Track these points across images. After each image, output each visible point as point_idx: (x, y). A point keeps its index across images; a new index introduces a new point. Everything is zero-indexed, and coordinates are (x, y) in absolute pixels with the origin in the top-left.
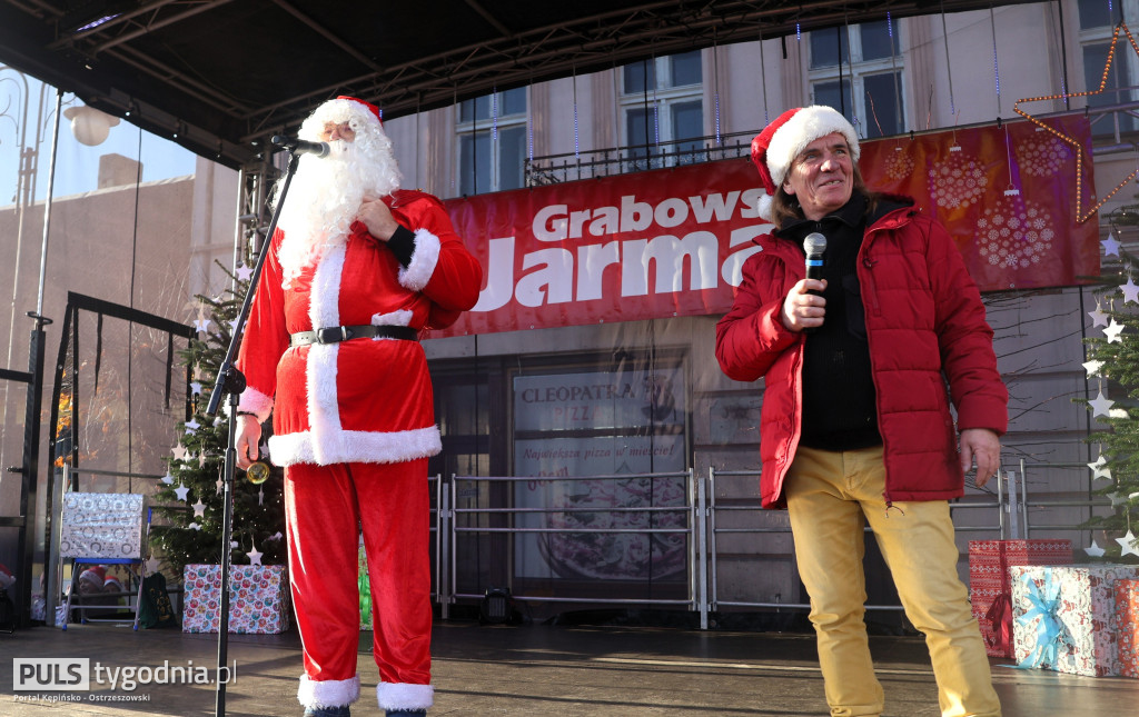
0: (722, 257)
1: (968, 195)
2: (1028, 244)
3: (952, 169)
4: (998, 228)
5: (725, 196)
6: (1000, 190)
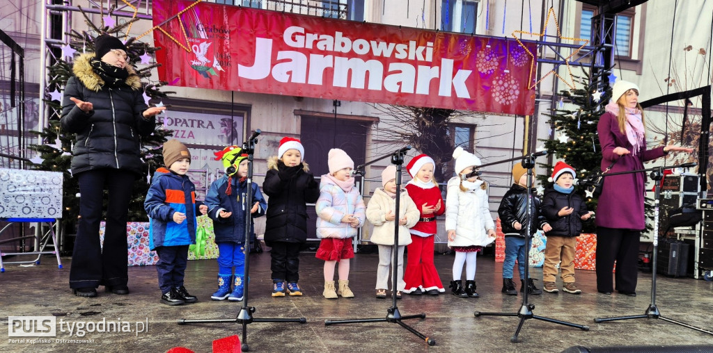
0: (385, 76)
1: (490, 69)
2: (510, 95)
3: (486, 55)
4: (501, 86)
5: (388, 44)
6: (503, 69)
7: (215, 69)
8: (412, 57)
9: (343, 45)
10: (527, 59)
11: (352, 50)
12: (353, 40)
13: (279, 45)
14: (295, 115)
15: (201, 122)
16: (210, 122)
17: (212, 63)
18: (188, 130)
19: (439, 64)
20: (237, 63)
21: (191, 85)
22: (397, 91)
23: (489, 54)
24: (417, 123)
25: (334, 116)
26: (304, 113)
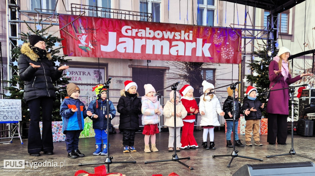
0: (170, 48)
1: (220, 42)
2: (230, 54)
3: (218, 36)
4: (225, 50)
5: (171, 33)
6: (226, 42)
7: (90, 48)
8: (183, 38)
9: (150, 34)
10: (237, 37)
11: (154, 36)
12: (154, 31)
13: (120, 35)
14: (129, 67)
15: (84, 73)
16: (89, 73)
17: (88, 45)
18: (78, 76)
19: (196, 41)
20: (100, 44)
21: (79, 56)
22: (176, 55)
23: (219, 35)
24: (187, 69)
25: (147, 67)
26: (133, 66)
